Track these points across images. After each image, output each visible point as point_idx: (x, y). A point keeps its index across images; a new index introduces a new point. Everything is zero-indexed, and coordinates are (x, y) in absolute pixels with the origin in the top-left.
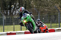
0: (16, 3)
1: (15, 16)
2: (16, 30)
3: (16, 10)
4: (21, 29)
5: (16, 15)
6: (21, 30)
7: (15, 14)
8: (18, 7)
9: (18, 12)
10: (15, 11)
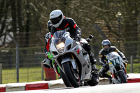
0: (6, 18)
1: (3, 47)
2: (6, 81)
3: (5, 35)
4: (18, 78)
5: (6, 45)
6: (18, 82)
7: (4, 43)
8: (9, 28)
9: (10, 39)
10: (3, 37)
